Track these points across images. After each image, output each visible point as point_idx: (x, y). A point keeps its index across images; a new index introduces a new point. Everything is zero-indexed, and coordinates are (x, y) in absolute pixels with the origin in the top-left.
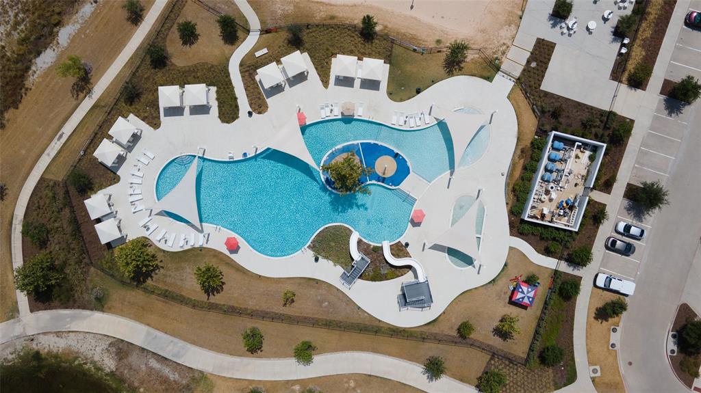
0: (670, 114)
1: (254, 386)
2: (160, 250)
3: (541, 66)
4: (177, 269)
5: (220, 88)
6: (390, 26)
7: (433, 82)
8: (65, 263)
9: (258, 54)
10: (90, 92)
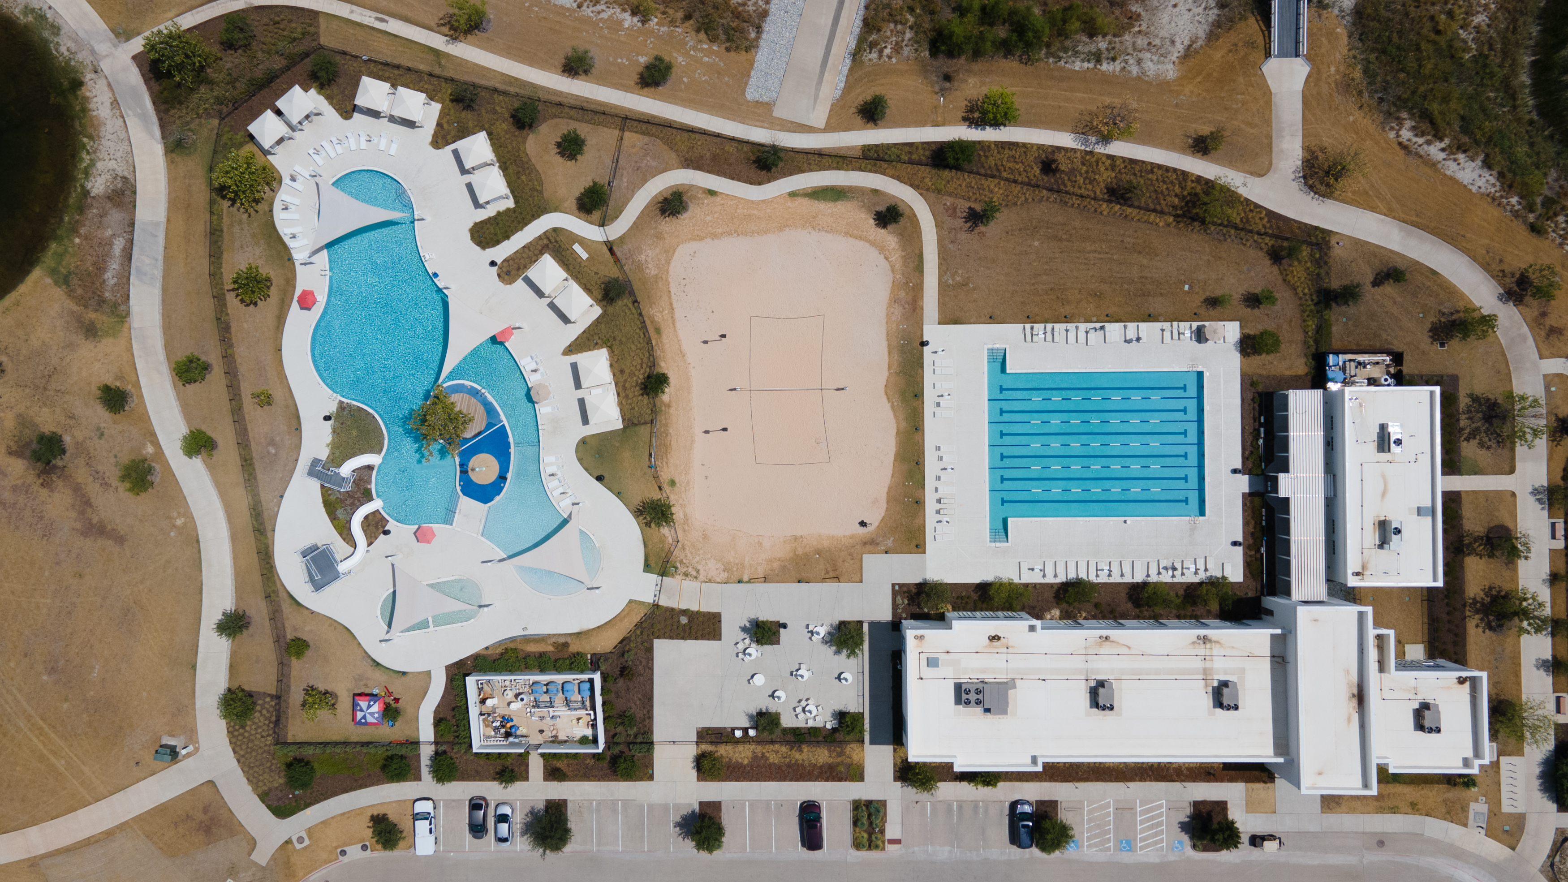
0: (678, 825)
1: (133, 391)
2: (271, 204)
3: (684, 631)
4: (254, 236)
5: (515, 212)
6: (672, 411)
7: (618, 495)
8: (210, 82)
9: (577, 247)
10: (454, 39)
